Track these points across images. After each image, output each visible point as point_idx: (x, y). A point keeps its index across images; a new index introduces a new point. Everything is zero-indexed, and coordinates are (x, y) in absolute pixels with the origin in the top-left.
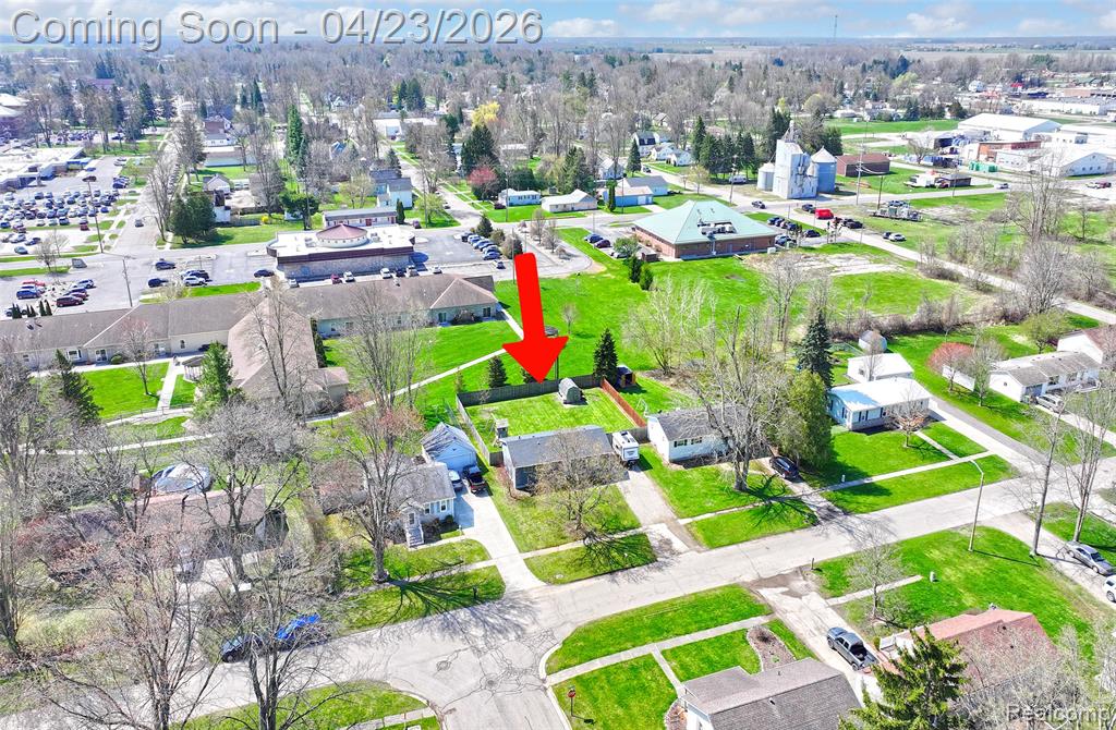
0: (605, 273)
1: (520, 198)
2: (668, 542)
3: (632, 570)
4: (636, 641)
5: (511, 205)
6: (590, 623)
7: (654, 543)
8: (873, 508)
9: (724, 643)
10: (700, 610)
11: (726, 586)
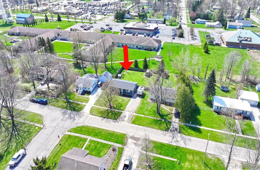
0: (200, 46)
1: (201, 21)
2: (125, 117)
3: (109, 119)
4: (89, 134)
5: (197, 23)
6: (87, 126)
7: (122, 116)
8: (189, 135)
9: (104, 145)
10: (110, 136)
11: (123, 134)
